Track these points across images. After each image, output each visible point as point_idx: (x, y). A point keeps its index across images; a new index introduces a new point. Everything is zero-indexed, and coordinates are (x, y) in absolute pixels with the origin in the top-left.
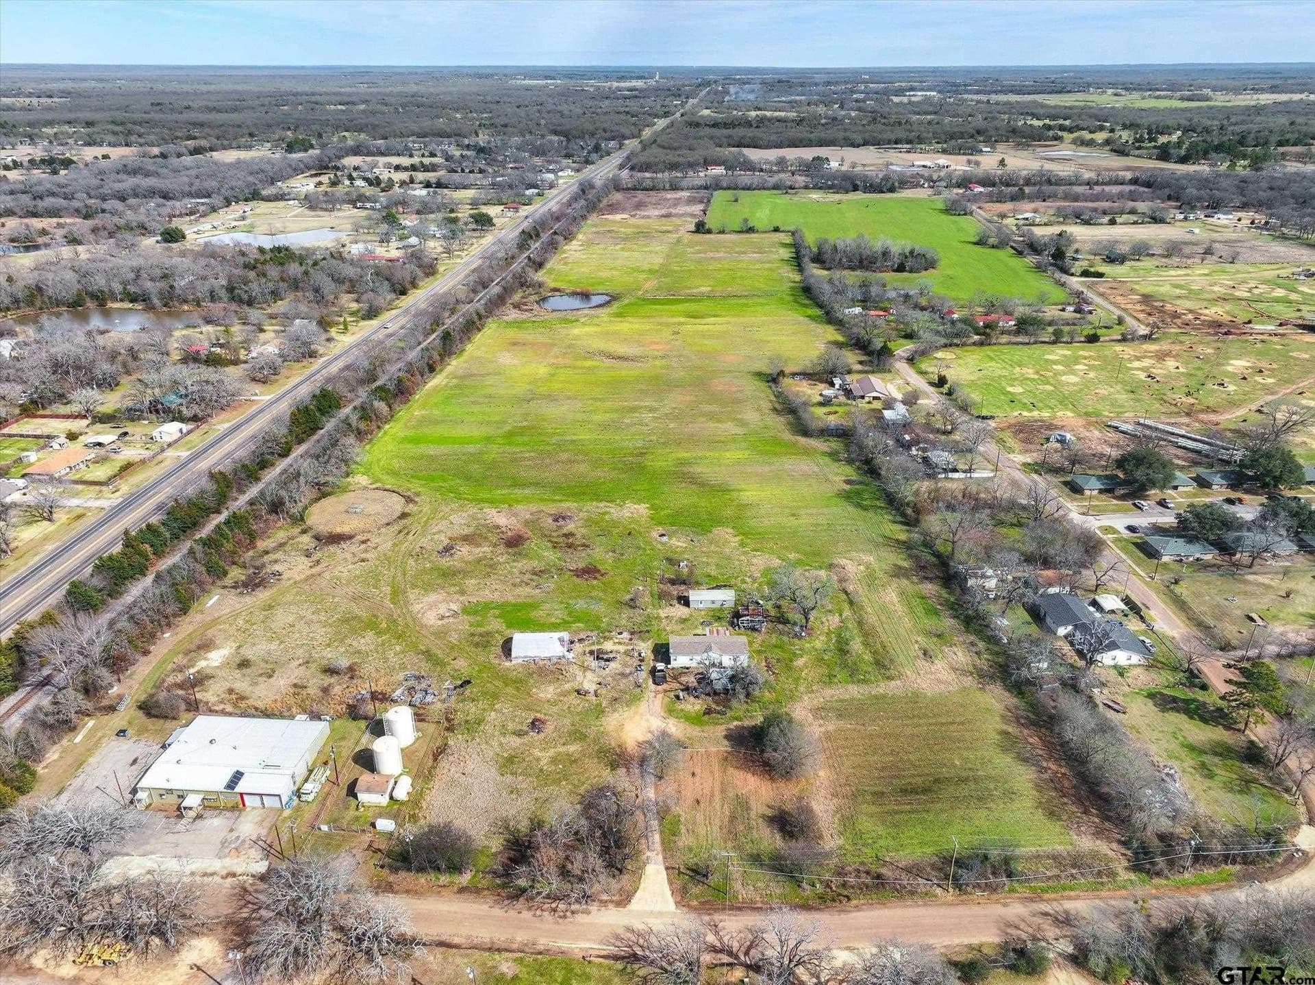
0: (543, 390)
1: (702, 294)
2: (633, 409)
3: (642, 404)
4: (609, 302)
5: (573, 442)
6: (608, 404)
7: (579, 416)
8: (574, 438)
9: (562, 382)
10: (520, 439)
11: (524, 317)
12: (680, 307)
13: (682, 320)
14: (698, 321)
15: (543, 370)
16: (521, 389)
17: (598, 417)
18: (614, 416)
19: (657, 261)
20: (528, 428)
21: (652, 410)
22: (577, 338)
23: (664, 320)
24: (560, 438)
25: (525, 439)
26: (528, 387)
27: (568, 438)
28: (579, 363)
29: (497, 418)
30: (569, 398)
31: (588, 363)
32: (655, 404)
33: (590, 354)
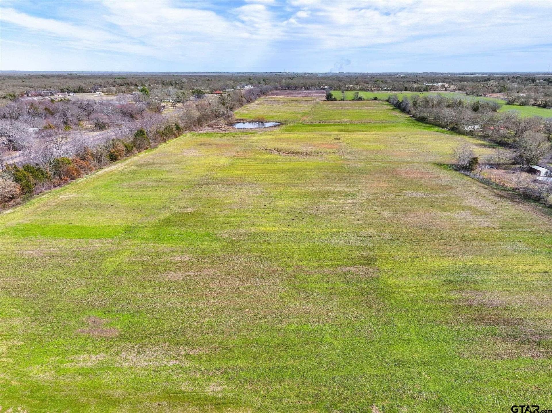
0: (220, 175)
1: (346, 122)
2: (326, 195)
3: (333, 189)
4: (278, 125)
5: (253, 236)
6: (294, 190)
7: (261, 202)
8: (255, 230)
9: (240, 170)
10: (176, 231)
11: (214, 131)
12: (333, 127)
13: (340, 133)
14: (351, 133)
15: (223, 161)
16: (198, 174)
17: (285, 203)
18: (305, 202)
19: (307, 110)
20: (192, 215)
21: (347, 195)
22: (257, 141)
23: (324, 133)
24: (233, 230)
25: (184, 231)
26: (205, 173)
27: (247, 230)
28: (258, 156)
29: (158, 203)
30: (248, 183)
31: (267, 156)
32: (350, 190)
33: (269, 151)
